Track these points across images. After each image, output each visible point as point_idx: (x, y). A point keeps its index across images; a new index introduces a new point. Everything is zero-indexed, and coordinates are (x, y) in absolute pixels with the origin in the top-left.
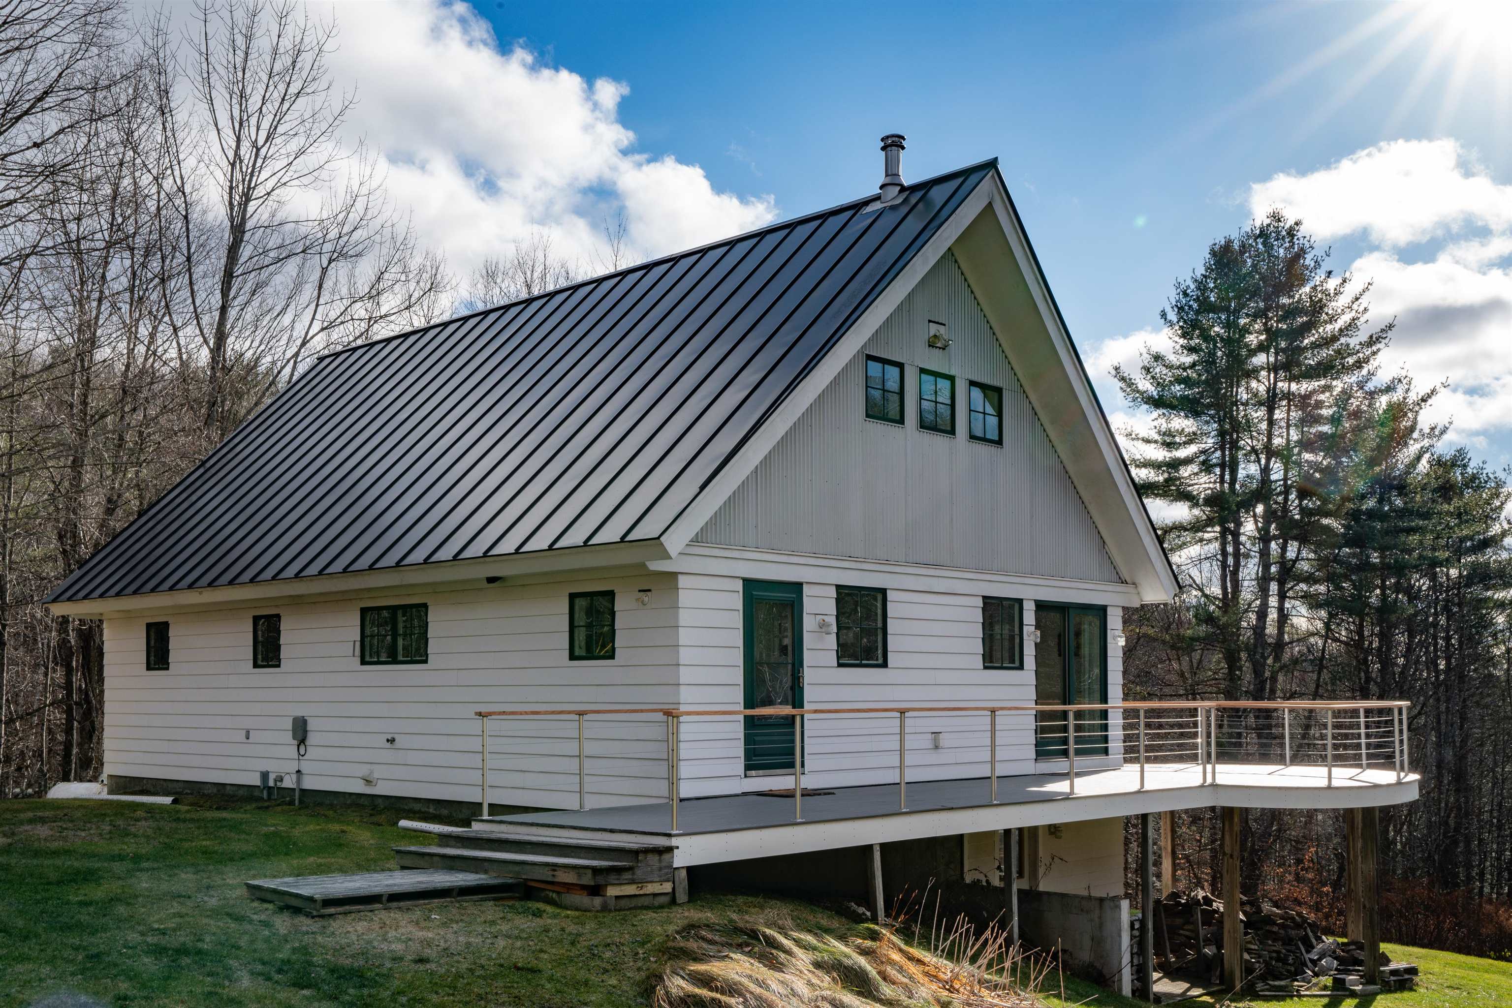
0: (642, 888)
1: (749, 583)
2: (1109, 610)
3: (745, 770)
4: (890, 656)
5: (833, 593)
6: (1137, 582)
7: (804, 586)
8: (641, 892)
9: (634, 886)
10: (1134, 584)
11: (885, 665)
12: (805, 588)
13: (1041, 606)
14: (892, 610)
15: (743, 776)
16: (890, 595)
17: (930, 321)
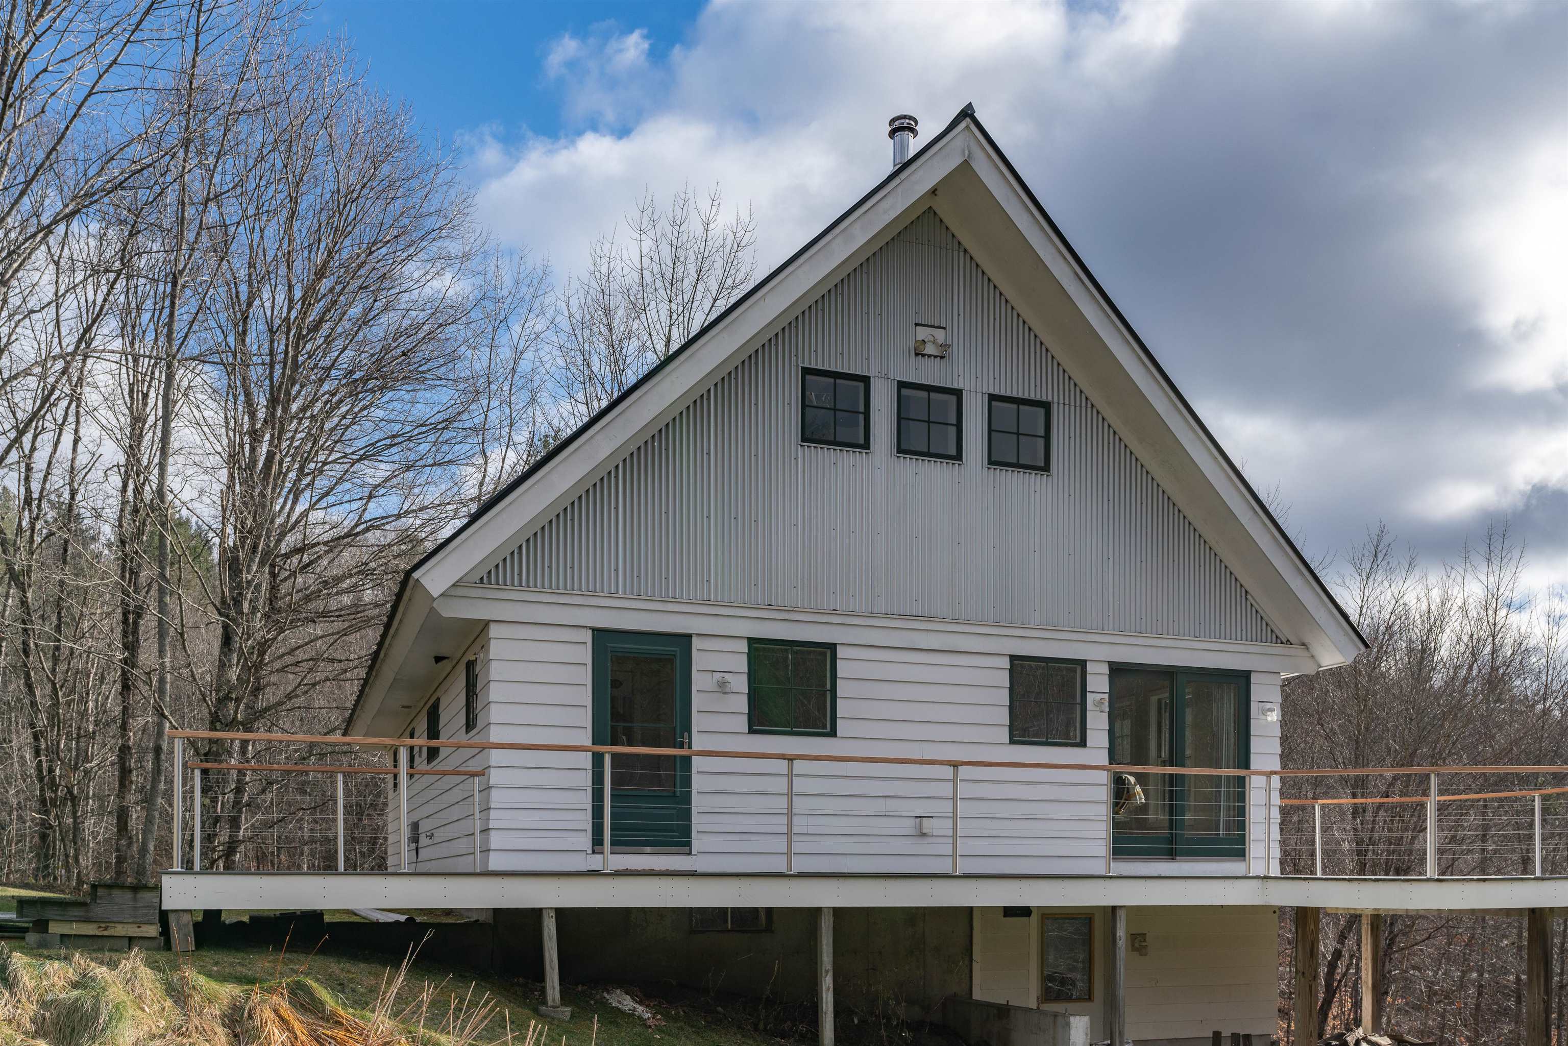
0: (106, 929)
1: (599, 634)
2: (1254, 678)
3: (593, 845)
4: (839, 723)
5: (744, 647)
6: (1306, 641)
7: (694, 639)
8: (106, 933)
9: (95, 926)
10: (1303, 644)
11: (833, 733)
12: (696, 643)
13: (1117, 670)
14: (842, 669)
15: (590, 851)
16: (841, 652)
17: (916, 325)
